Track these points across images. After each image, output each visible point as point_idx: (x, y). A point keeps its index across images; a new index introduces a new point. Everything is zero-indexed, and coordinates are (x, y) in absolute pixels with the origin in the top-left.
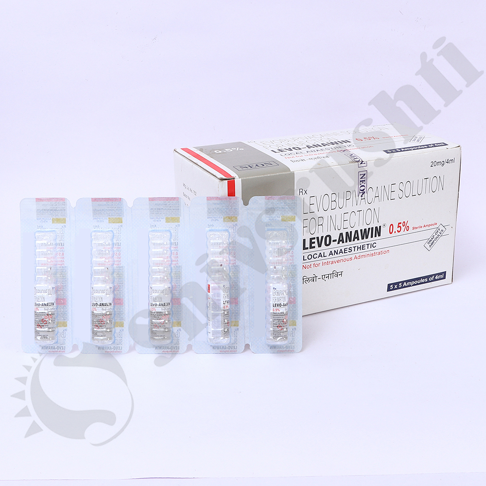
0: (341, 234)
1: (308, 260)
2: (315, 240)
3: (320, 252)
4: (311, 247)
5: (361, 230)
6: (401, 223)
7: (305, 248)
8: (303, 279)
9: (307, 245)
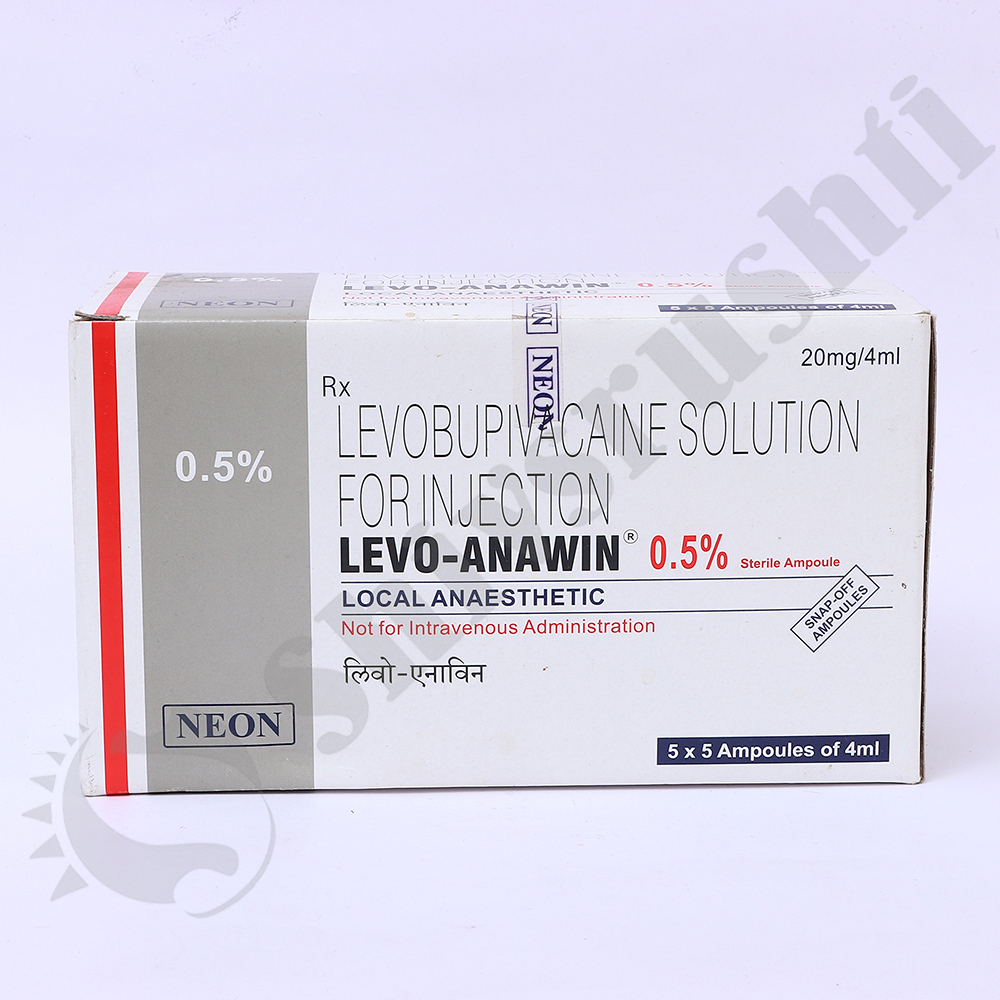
0: (473, 542)
1: (358, 609)
2: (383, 548)
3: (402, 587)
4: (369, 568)
5: (546, 540)
6: (693, 538)
7: (346, 568)
8: (346, 667)
9: (356, 557)
